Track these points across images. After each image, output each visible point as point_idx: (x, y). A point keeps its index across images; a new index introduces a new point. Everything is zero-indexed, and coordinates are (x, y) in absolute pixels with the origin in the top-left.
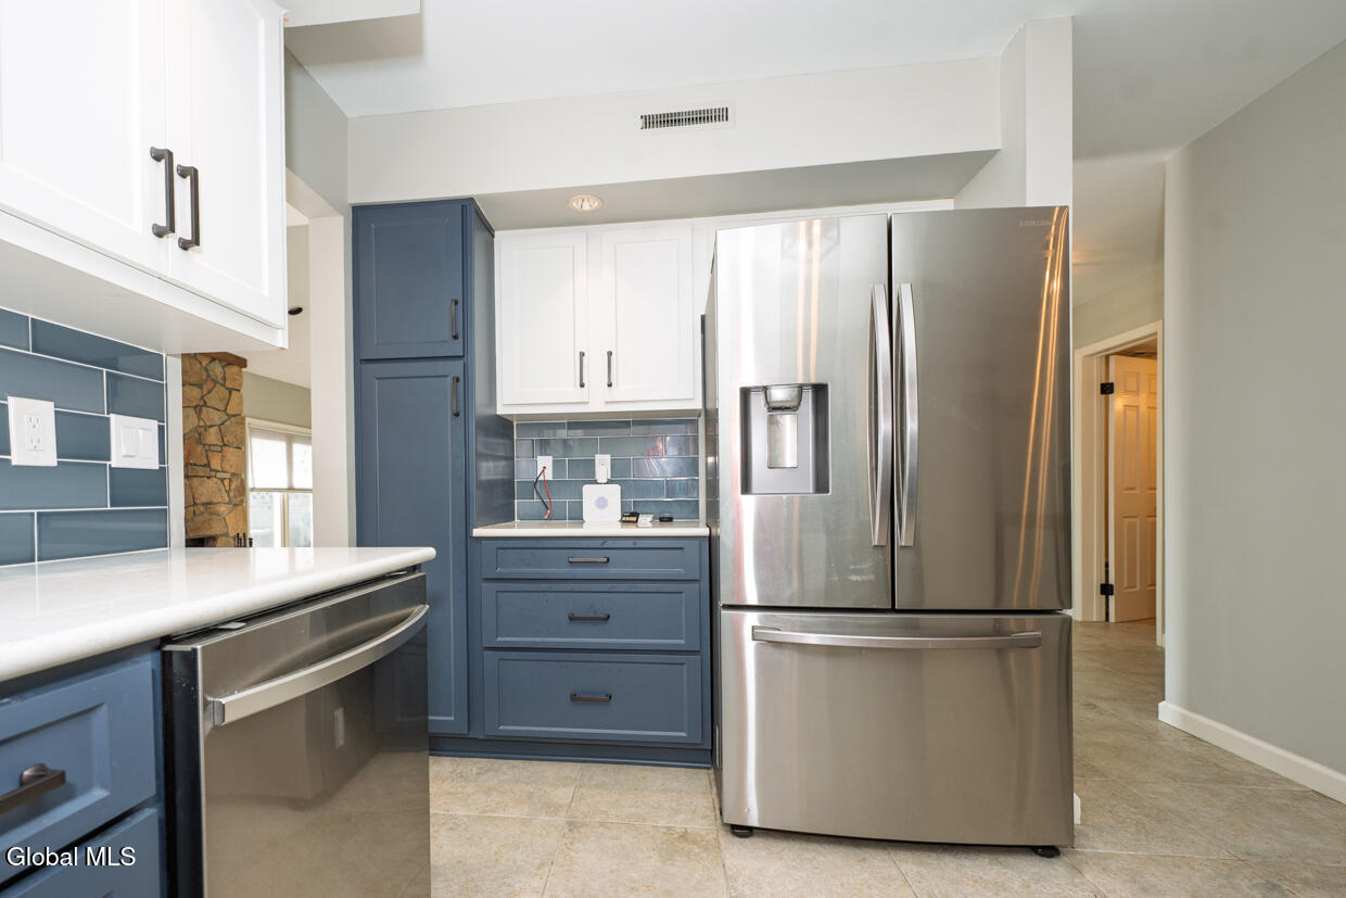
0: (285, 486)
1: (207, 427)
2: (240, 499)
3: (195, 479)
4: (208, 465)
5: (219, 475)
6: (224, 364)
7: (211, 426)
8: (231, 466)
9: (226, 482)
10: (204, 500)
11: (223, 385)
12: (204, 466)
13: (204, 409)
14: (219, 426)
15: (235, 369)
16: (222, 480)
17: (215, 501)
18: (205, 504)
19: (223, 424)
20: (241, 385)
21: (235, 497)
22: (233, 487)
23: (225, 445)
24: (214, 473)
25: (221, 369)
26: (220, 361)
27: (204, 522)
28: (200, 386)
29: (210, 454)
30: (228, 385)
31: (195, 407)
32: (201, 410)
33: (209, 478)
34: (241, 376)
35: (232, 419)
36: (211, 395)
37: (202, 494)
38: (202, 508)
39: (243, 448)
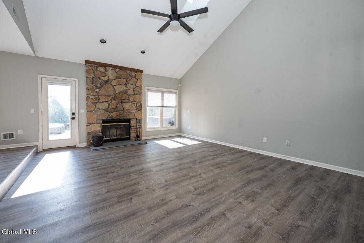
0: (160, 105)
1: (128, 89)
2: (140, 109)
3: (124, 103)
4: (129, 100)
5: (132, 102)
6: (135, 72)
7: (130, 89)
8: (137, 100)
9: (135, 104)
10: (127, 109)
11: (135, 78)
12: (128, 100)
13: (128, 85)
14: (133, 89)
15: (139, 73)
16: (134, 104)
17: (131, 109)
18: (127, 110)
19: (134, 88)
20: (141, 78)
21: (138, 108)
22: (137, 105)
23: (135, 94)
24: (131, 102)
25: (134, 74)
26: (134, 71)
27: (127, 115)
28: (126, 78)
29: (129, 97)
30: (136, 78)
31: (125, 84)
32: (127, 85)
33: (129, 103)
34: (142, 75)
35: (138, 87)
36: (131, 81)
37: (126, 107)
38: (126, 111)
39: (142, 95)
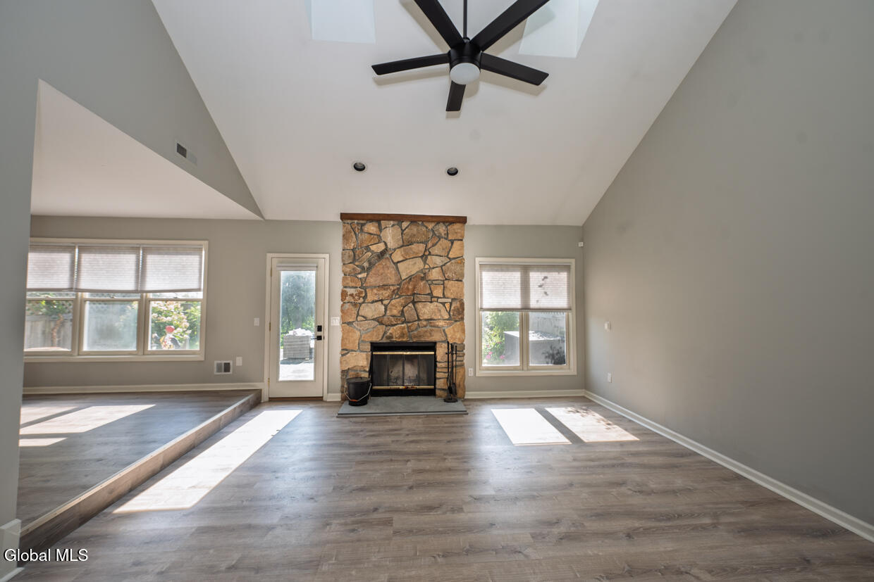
0: (520, 306)
1: (430, 269)
2: (460, 317)
3: (420, 303)
4: (431, 294)
5: (440, 300)
6: (447, 224)
7: (433, 268)
8: (451, 294)
9: (447, 306)
10: (426, 317)
11: (446, 239)
12: (428, 294)
13: (429, 257)
14: (441, 267)
15: (457, 226)
16: (444, 304)
17: (435, 318)
18: (426, 320)
19: (444, 265)
20: (463, 237)
21: (453, 315)
22: (452, 308)
23: (446, 279)
24: (436, 299)
25: (444, 228)
26: (444, 222)
27: (426, 332)
28: (425, 243)
29: (432, 286)
30: (450, 237)
31: (422, 257)
32: (427, 258)
33: (431, 302)
34: (464, 230)
35: (453, 261)
36: (436, 247)
37: (424, 313)
38: (425, 323)
39: (464, 280)
